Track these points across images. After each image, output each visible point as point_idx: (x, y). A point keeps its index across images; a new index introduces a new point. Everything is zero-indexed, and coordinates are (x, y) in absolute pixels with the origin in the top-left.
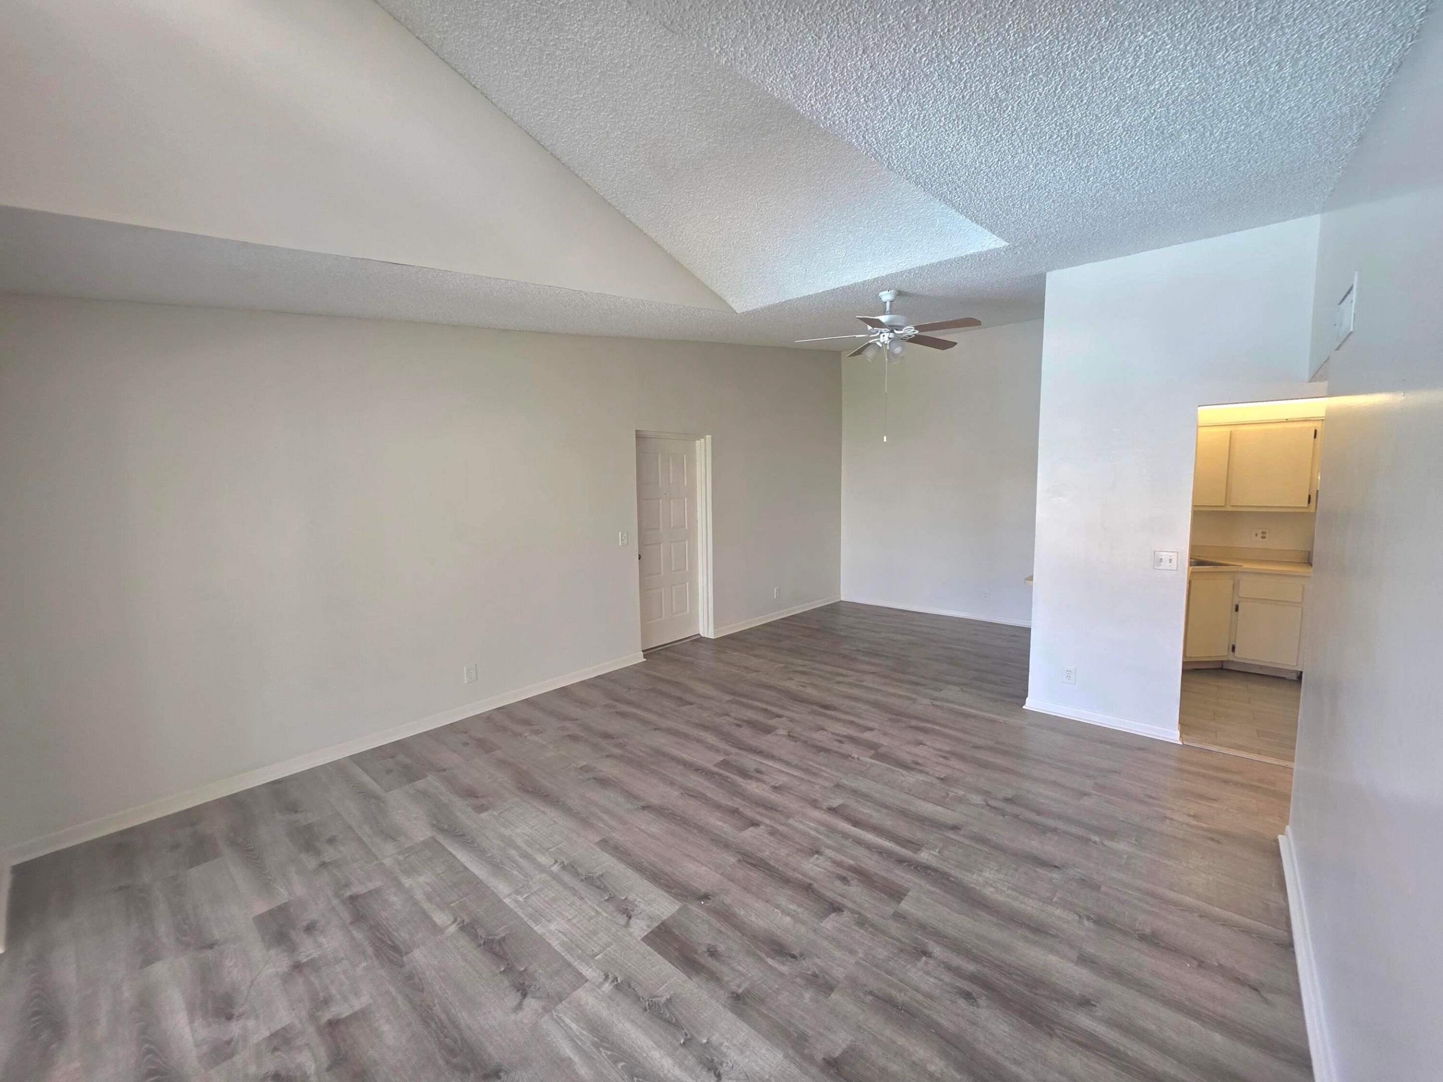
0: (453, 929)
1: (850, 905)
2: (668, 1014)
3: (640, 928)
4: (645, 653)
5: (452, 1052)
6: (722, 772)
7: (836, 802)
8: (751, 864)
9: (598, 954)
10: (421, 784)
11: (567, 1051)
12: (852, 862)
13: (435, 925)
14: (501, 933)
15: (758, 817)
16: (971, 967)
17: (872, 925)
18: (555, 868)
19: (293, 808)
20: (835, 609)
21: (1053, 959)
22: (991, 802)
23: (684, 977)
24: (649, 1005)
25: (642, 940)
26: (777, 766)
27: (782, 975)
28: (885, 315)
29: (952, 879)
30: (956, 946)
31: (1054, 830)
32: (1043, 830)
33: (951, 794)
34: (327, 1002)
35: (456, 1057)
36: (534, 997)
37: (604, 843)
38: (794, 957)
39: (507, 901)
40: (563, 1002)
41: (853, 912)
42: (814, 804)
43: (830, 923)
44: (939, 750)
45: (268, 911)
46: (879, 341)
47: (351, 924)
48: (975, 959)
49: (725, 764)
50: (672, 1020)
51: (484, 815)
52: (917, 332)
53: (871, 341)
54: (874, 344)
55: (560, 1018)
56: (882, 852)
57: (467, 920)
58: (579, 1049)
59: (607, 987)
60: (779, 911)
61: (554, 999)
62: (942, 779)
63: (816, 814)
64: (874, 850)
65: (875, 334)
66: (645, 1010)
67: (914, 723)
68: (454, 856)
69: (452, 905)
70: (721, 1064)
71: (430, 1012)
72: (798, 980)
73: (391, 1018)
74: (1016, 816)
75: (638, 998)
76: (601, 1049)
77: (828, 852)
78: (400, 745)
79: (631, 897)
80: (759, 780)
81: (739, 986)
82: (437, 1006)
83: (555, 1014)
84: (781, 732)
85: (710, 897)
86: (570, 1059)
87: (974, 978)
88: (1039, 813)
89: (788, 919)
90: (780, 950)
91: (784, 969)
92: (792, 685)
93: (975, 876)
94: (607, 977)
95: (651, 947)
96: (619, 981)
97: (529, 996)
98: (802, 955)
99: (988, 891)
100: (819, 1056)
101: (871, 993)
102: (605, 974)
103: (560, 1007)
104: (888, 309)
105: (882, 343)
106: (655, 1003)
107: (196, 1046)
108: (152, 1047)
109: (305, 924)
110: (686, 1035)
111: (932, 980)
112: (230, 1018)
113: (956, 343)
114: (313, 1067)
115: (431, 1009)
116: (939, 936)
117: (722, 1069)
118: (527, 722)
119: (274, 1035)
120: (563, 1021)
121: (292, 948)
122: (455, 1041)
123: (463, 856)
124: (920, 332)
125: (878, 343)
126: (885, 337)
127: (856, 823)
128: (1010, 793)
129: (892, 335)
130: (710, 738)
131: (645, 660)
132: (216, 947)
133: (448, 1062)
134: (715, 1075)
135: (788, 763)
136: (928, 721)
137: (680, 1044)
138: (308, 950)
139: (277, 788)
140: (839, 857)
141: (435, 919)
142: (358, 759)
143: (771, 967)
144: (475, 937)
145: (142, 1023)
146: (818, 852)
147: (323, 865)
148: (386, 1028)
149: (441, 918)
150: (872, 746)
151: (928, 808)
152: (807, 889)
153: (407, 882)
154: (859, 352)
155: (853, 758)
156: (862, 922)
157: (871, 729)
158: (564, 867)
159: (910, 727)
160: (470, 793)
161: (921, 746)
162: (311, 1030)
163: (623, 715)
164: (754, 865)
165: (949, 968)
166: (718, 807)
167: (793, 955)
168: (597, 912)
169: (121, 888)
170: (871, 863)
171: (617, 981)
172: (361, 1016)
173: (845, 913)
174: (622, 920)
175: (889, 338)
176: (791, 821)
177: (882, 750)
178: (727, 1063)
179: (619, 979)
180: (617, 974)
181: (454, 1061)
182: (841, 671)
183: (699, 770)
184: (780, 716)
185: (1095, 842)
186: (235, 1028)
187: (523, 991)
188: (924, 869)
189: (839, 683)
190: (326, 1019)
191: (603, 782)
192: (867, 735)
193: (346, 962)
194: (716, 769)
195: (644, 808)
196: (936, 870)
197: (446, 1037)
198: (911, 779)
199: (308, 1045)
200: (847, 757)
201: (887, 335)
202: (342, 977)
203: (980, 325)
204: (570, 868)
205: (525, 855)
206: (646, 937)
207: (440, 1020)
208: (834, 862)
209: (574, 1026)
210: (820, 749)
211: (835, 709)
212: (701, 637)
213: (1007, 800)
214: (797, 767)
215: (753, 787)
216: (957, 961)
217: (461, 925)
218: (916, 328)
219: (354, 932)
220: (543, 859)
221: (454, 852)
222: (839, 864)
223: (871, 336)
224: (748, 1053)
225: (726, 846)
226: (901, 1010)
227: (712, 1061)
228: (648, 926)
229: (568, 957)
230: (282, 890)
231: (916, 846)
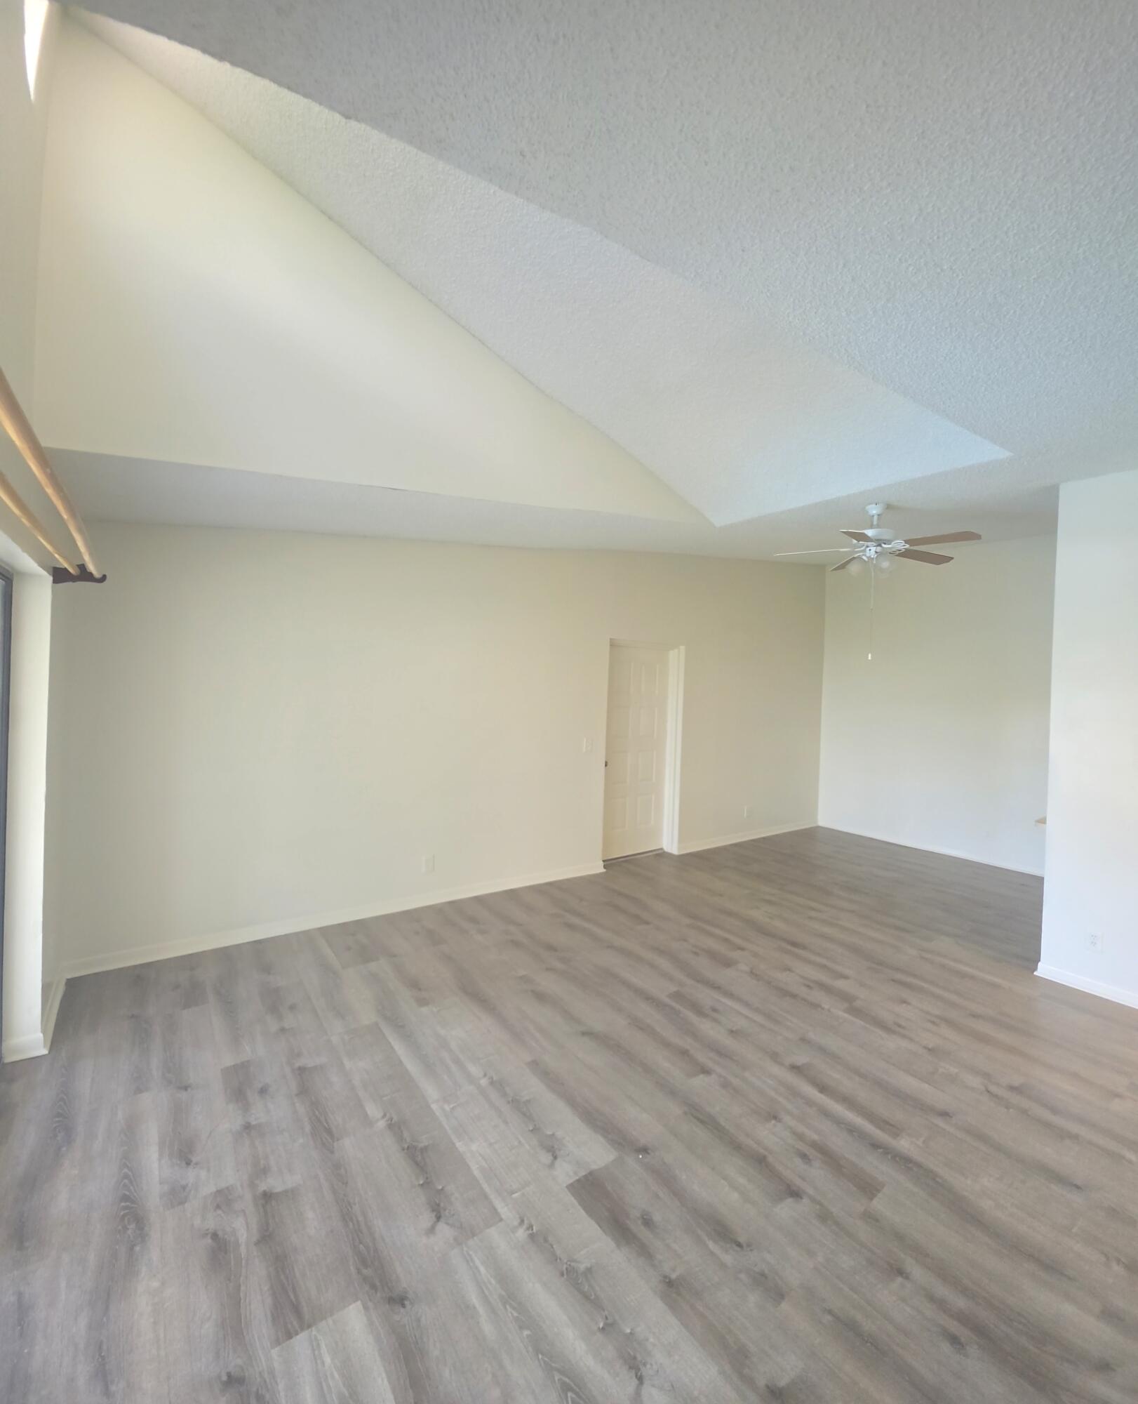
0: (382, 1124)
1: (811, 1191)
2: (587, 1287)
3: (565, 1173)
4: (605, 863)
5: (364, 1262)
6: (674, 1004)
7: (801, 1059)
8: (698, 1119)
9: (516, 1192)
10: (373, 966)
11: (474, 1299)
12: (815, 1137)
13: (366, 1116)
14: (424, 1141)
15: (710, 1064)
16: (960, 1303)
17: (837, 1223)
18: (484, 1082)
19: (267, 969)
20: (812, 835)
21: (1068, 1309)
22: (993, 1089)
23: (612, 1244)
24: (567, 1269)
25: (567, 1187)
26: (737, 1006)
27: (723, 1266)
28: (872, 528)
29: (940, 1181)
30: (942, 1272)
31: (1075, 1137)
32: (1063, 1135)
33: (941, 1070)
34: (265, 1171)
35: (366, 1268)
36: (447, 1224)
37: (535, 1065)
38: (739, 1245)
39: (434, 1107)
40: (475, 1238)
41: (813, 1200)
42: (775, 1057)
43: (786, 1210)
44: (928, 1013)
45: (234, 1066)
46: (865, 555)
47: (297, 1095)
48: (965, 1291)
49: (677, 996)
50: (591, 1295)
51: (424, 1010)
52: (907, 546)
53: (856, 556)
54: (859, 557)
55: (470, 1255)
56: (852, 1130)
57: (395, 1119)
58: (486, 1300)
59: (521, 1234)
60: (726, 1183)
61: (466, 1232)
62: (929, 1050)
63: (776, 1070)
64: (843, 1126)
65: (860, 548)
66: (562, 1275)
67: (899, 976)
68: (392, 1048)
69: (385, 1098)
70: (645, 1365)
71: (350, 1209)
72: (742, 1276)
73: (316, 1205)
74: (1024, 1112)
75: (554, 1259)
76: (508, 1307)
77: (787, 1119)
78: (360, 924)
79: (559, 1134)
80: (715, 1020)
81: (674, 1270)
82: (357, 1205)
83: (465, 1249)
84: (743, 967)
85: (649, 1152)
86: (475, 1308)
87: (962, 1318)
88: (1054, 1111)
89: (735, 1195)
90: (723, 1232)
91: (728, 1258)
92: (759, 915)
93: (969, 1182)
94: (522, 1221)
95: (575, 1199)
96: (534, 1230)
97: (442, 1220)
98: (749, 1245)
99: (986, 1204)
100: (761, 1382)
101: (830, 1312)
102: (520, 1218)
103: (471, 1242)
104: (875, 523)
105: (868, 557)
106: (574, 1268)
107: (160, 1184)
108: (130, 1173)
109: (260, 1085)
110: (607, 1318)
111: (908, 1309)
112: (188, 1163)
113: (952, 558)
114: (245, 1237)
115: (351, 1207)
116: (920, 1253)
117: (646, 1371)
118: (473, 920)
119: (219, 1192)
120: (472, 1260)
121: (246, 1107)
122: (368, 1250)
123: (400, 1049)
124: (911, 546)
125: (864, 558)
126: (872, 551)
127: (823, 1089)
128: (1017, 1080)
129: (879, 549)
130: (664, 963)
131: (605, 870)
132: (189, 1090)
133: (359, 1272)
134: (636, 1376)
135: (747, 1004)
136: (915, 976)
137: (599, 1328)
138: (258, 1114)
139: (258, 947)
140: (801, 1128)
141: (367, 1109)
142: (325, 931)
143: (712, 1253)
144: (400, 1139)
145: (126, 1148)
146: (775, 1118)
147: (283, 1030)
148: (310, 1215)
149: (373, 1110)
150: (846, 998)
151: (909, 1083)
152: (760, 1161)
153: (348, 1064)
154: (843, 566)
155: (823, 1009)
156: (824, 1216)
157: (846, 977)
158: (492, 1083)
159: (893, 980)
160: (414, 985)
161: (904, 1005)
162: (248, 1196)
163: (571, 927)
164: (702, 1122)
165: (931, 1298)
166: (666, 1044)
167: (739, 1243)
168: (520, 1142)
169: (133, 1016)
170: (839, 1143)
171: (532, 1230)
172: (291, 1194)
173: (804, 1200)
174: (546, 1158)
175: (876, 552)
176: (747, 1074)
177: (858, 1004)
178: (651, 1365)
179: (534, 1228)
180: (533, 1223)
181: (365, 1271)
182: (813, 904)
183: (649, 998)
184: (742, 949)
185: (1130, 1162)
186: (190, 1175)
187: (438, 1213)
188: (904, 1161)
189: (811, 918)
190: (263, 1189)
191: (541, 997)
192: (840, 984)
193: (286, 1134)
194: (668, 1001)
195: (584, 1034)
196: (919, 1166)
197: (361, 1243)
198: (891, 1043)
199: (243, 1211)
200: (816, 1006)
201: (873, 549)
202: (281, 1149)
203: (981, 539)
204: (499, 1085)
205: (457, 1061)
206: (571, 1185)
207: (358, 1221)
208: (794, 1133)
209: (482, 1269)
210: (785, 993)
211: (804, 947)
212: (664, 852)
213: (1012, 1088)
214: (757, 1010)
215: (707, 1028)
216: (942, 1290)
217: (389, 1122)
218: (906, 542)
219: (297, 1105)
220: (474, 1070)
221: (393, 1043)
222: (800, 1137)
223: (856, 550)
224: (677, 1357)
225: (672, 1093)
226: (867, 1342)
227: (635, 1358)
228: (575, 1173)
229: (485, 1186)
230: (247, 1048)
231: (894, 1129)
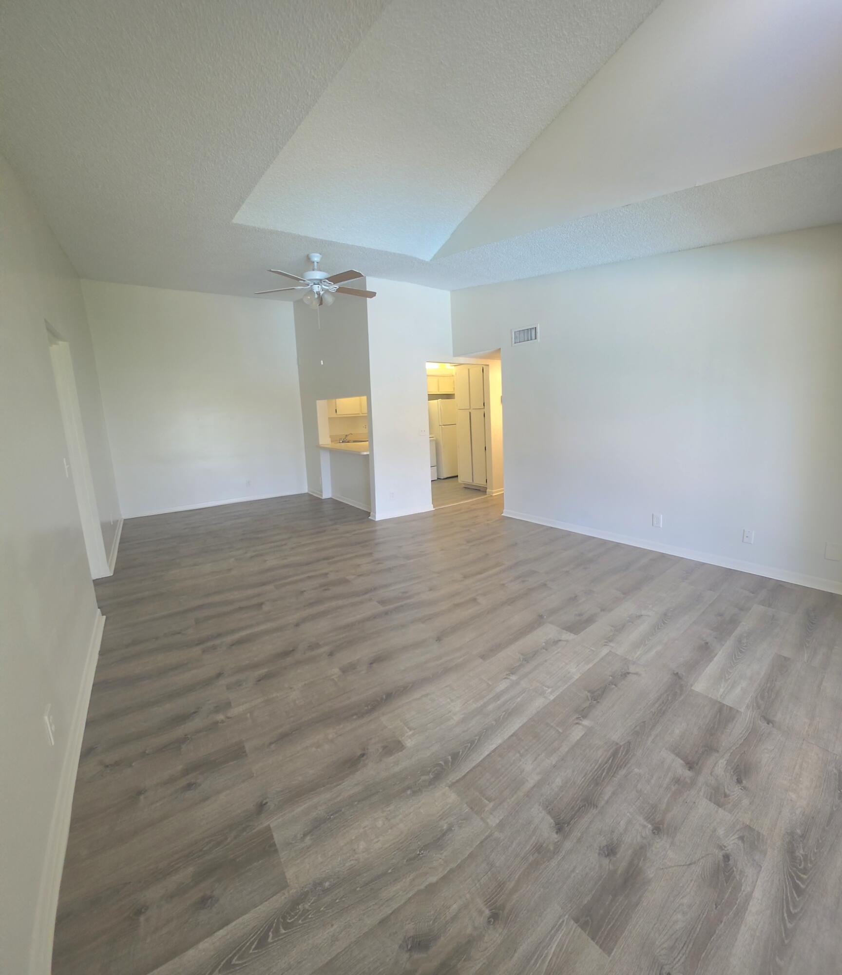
0: (586, 722)
13: (585, 735)
14: (584, 694)
18: (514, 677)
34: (677, 781)
35: (676, 692)
37: (486, 657)
39: (552, 698)
57: (577, 716)
61: (626, 661)
69: (561, 732)
71: (657, 713)
73: (670, 731)
82: (651, 710)
86: (656, 652)
97: (628, 671)
102: (604, 646)
103: (630, 659)
109: (606, 861)
112: (727, 857)
114: (721, 761)
115: (655, 713)
119: (719, 805)
122: (668, 695)
133: (681, 694)
138: (640, 830)
141: (578, 738)
144: (591, 707)
148: (677, 732)
153: (533, 780)
158: (513, 673)
162: (701, 779)
168: (558, 653)
172: (676, 751)
181: (679, 692)
186: (732, 844)
187: (625, 674)
190: (689, 772)
193: (639, 786)
197: (668, 700)
199: (711, 775)
202: (653, 781)
204: (513, 670)
207: (659, 706)
217: (581, 718)
220: (503, 686)
